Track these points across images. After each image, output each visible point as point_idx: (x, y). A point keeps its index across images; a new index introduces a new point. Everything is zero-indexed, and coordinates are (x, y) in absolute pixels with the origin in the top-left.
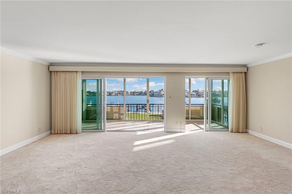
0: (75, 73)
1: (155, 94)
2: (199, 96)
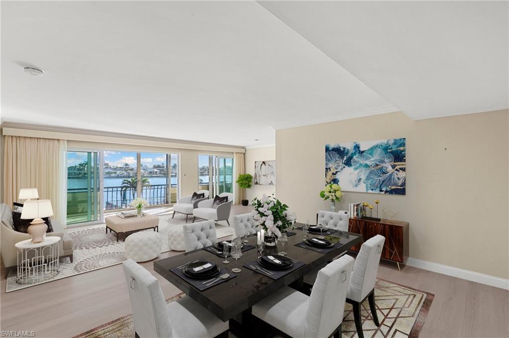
0: (56, 142)
2: (164, 174)
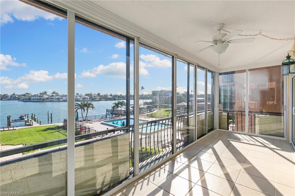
1: (32, 98)
2: (92, 99)
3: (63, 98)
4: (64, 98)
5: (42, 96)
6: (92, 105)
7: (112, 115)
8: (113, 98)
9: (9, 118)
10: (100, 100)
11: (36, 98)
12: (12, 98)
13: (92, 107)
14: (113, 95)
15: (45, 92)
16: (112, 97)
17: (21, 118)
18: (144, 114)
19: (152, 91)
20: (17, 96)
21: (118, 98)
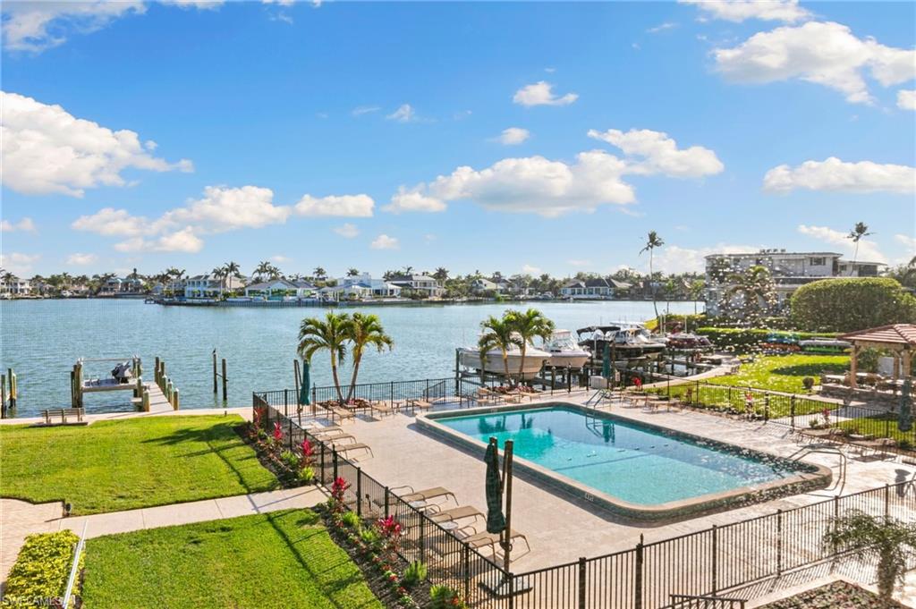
1: (188, 289)
2: (413, 297)
3: (295, 292)
4: (299, 291)
5: (220, 281)
6: (379, 330)
7: (484, 380)
8: (508, 293)
9: (75, 375)
10: (446, 300)
11: (202, 288)
12: (127, 289)
13: (378, 341)
14: (507, 276)
15: (232, 265)
16: (500, 287)
17: (118, 376)
18: (646, 386)
19: (708, 259)
20: (143, 282)
21: (531, 293)
